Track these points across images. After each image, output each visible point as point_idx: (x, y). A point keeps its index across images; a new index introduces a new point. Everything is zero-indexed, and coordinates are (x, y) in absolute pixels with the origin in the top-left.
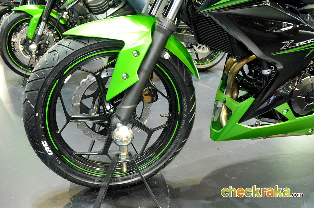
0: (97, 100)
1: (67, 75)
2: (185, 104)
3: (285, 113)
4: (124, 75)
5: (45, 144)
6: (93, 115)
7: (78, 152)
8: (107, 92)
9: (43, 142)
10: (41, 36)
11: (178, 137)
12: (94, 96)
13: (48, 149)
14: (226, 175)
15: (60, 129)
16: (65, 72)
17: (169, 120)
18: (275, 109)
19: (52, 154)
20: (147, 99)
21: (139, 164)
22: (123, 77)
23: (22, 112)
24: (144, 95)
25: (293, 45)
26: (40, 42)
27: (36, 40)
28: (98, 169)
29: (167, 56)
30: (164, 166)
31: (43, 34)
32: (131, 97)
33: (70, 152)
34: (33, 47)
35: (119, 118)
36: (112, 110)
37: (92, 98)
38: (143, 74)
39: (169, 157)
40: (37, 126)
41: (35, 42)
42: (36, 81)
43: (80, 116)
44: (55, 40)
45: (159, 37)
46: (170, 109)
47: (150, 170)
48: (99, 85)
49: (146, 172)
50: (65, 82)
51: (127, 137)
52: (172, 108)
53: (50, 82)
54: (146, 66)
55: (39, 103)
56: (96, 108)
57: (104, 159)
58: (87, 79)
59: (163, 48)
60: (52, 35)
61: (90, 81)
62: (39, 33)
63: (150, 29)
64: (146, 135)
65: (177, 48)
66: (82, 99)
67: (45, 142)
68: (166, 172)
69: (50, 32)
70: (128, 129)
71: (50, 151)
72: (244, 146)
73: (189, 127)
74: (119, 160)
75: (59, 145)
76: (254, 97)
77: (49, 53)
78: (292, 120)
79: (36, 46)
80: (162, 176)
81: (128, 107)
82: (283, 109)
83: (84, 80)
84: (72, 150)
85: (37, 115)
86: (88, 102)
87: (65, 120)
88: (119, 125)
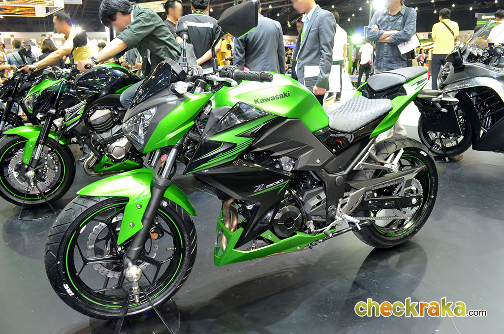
0: (109, 242)
1: (83, 226)
2: (186, 239)
3: (270, 238)
4: (131, 224)
5: (66, 287)
6: (107, 256)
7: (96, 290)
8: (118, 236)
9: (64, 285)
10: (38, 160)
11: (184, 267)
12: (107, 239)
13: (69, 291)
14: (232, 294)
15: (78, 271)
16: (81, 226)
17: (174, 252)
18: (261, 235)
19: (73, 294)
20: (154, 236)
21: (150, 295)
22: (130, 226)
23: (44, 261)
24: (151, 233)
25: (264, 187)
26: (37, 167)
27: (34, 165)
28: (115, 303)
29: (165, 204)
30: (174, 293)
31: (40, 158)
32: (138, 240)
33: (89, 291)
34: (31, 173)
35: (130, 258)
36: (123, 251)
37: (105, 241)
38: (146, 222)
39: (177, 284)
40: (59, 272)
41: (32, 167)
42: (56, 235)
43: (95, 258)
44: (54, 163)
45: (157, 192)
46: (175, 243)
47: (162, 298)
48: (109, 230)
49: (159, 300)
50: (81, 232)
51: (137, 275)
52: (176, 242)
53: (69, 234)
54: (148, 216)
55: (60, 253)
56: (108, 249)
57: (119, 293)
58: (99, 225)
59: (162, 198)
60: (52, 158)
61: (102, 227)
62: (36, 157)
63: (149, 186)
64: (155, 268)
65: (173, 195)
66: (95, 243)
67: (67, 285)
68: (177, 298)
69: (49, 155)
70: (136, 268)
71: (71, 292)
72: (252, 265)
73: (193, 258)
74: (132, 293)
75: (79, 286)
76: (243, 228)
77: (66, 211)
78: (278, 242)
79: (34, 172)
80: (174, 302)
81: (137, 249)
82: (268, 234)
83: (96, 227)
84: (89, 289)
85: (59, 263)
86: (101, 245)
87: (82, 263)
88: (130, 264)
